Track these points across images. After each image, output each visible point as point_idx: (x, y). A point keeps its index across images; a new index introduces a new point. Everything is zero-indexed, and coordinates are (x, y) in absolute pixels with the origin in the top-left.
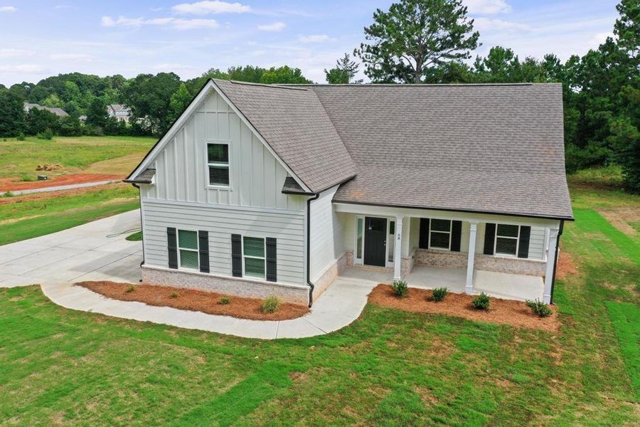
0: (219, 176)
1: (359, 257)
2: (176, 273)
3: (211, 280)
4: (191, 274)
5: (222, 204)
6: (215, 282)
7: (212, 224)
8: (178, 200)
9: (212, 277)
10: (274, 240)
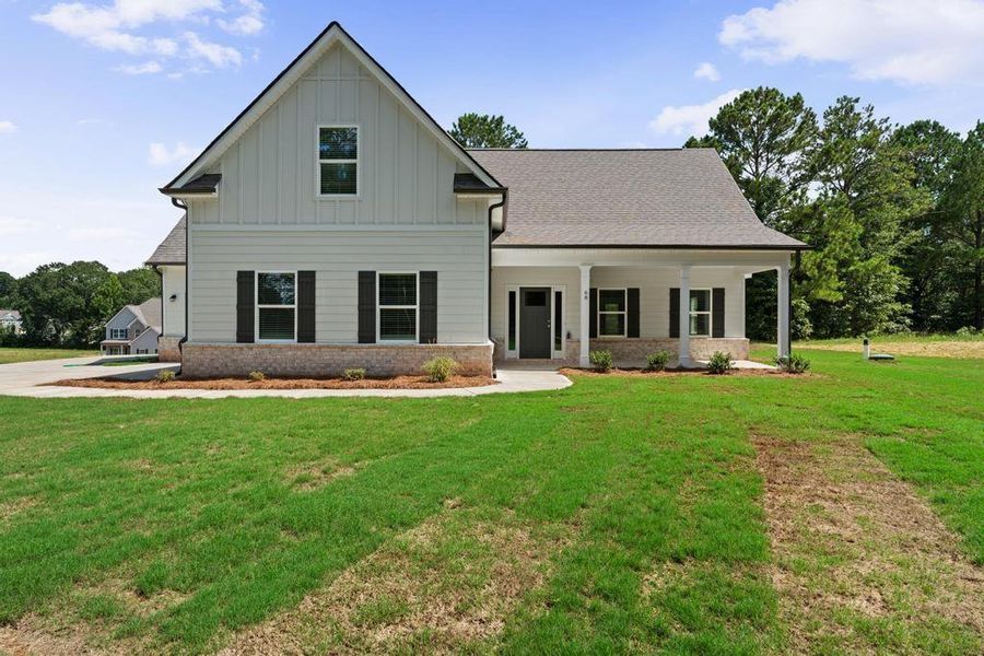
0: (339, 181)
1: (512, 347)
6: (327, 356)
7: (323, 258)
10: (433, 274)
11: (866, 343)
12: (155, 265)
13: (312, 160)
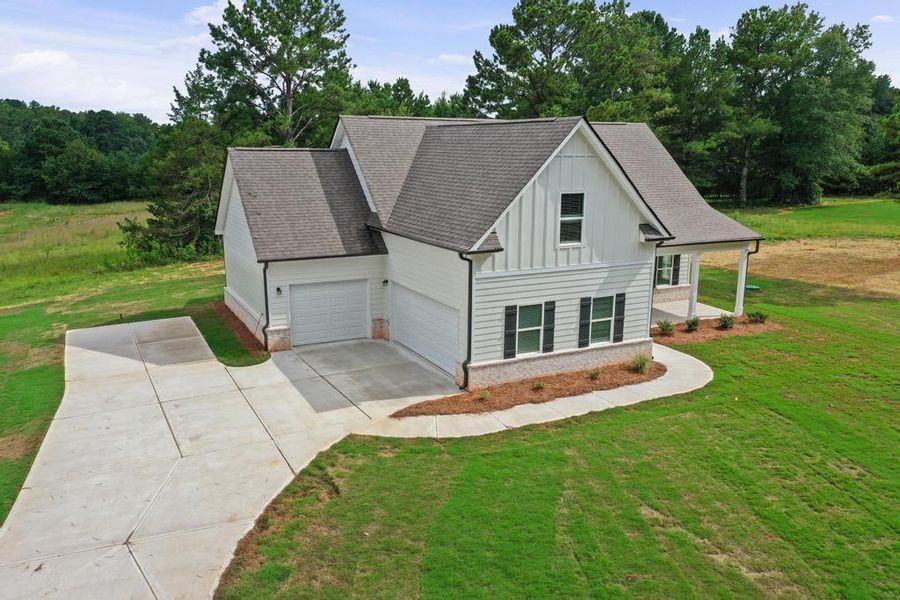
0: (571, 232)
2: (516, 362)
3: (557, 359)
4: (534, 359)
5: (574, 265)
6: (561, 361)
7: (560, 291)
8: (523, 268)
9: (559, 355)
10: (623, 295)
12: (266, 262)
13: (556, 218)
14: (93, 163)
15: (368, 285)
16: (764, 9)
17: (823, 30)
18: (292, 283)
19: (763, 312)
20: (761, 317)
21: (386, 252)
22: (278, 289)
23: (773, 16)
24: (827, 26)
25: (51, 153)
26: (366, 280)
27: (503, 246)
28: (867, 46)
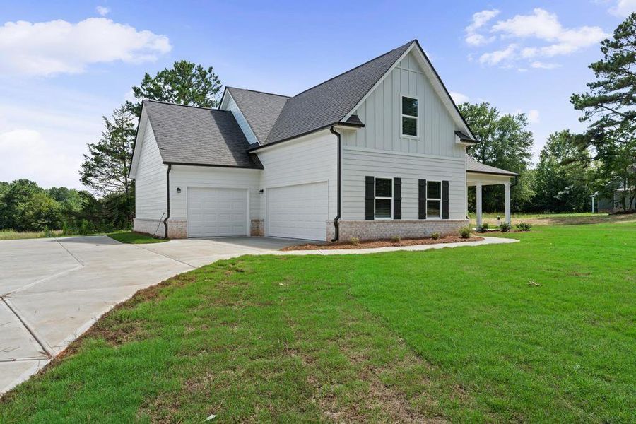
0: (410, 128)
2: (375, 223)
3: (404, 225)
4: (388, 222)
5: (413, 152)
7: (405, 171)
9: (406, 222)
10: (447, 182)
11: (499, 218)
12: (170, 164)
13: (399, 115)
14: (50, 207)
15: (248, 192)
16: (466, 104)
17: (500, 118)
18: (189, 185)
19: (527, 223)
20: (526, 227)
21: (262, 168)
22: (178, 189)
23: (471, 108)
24: (501, 115)
25: (23, 201)
26: (246, 189)
27: (364, 123)
28: (525, 124)
